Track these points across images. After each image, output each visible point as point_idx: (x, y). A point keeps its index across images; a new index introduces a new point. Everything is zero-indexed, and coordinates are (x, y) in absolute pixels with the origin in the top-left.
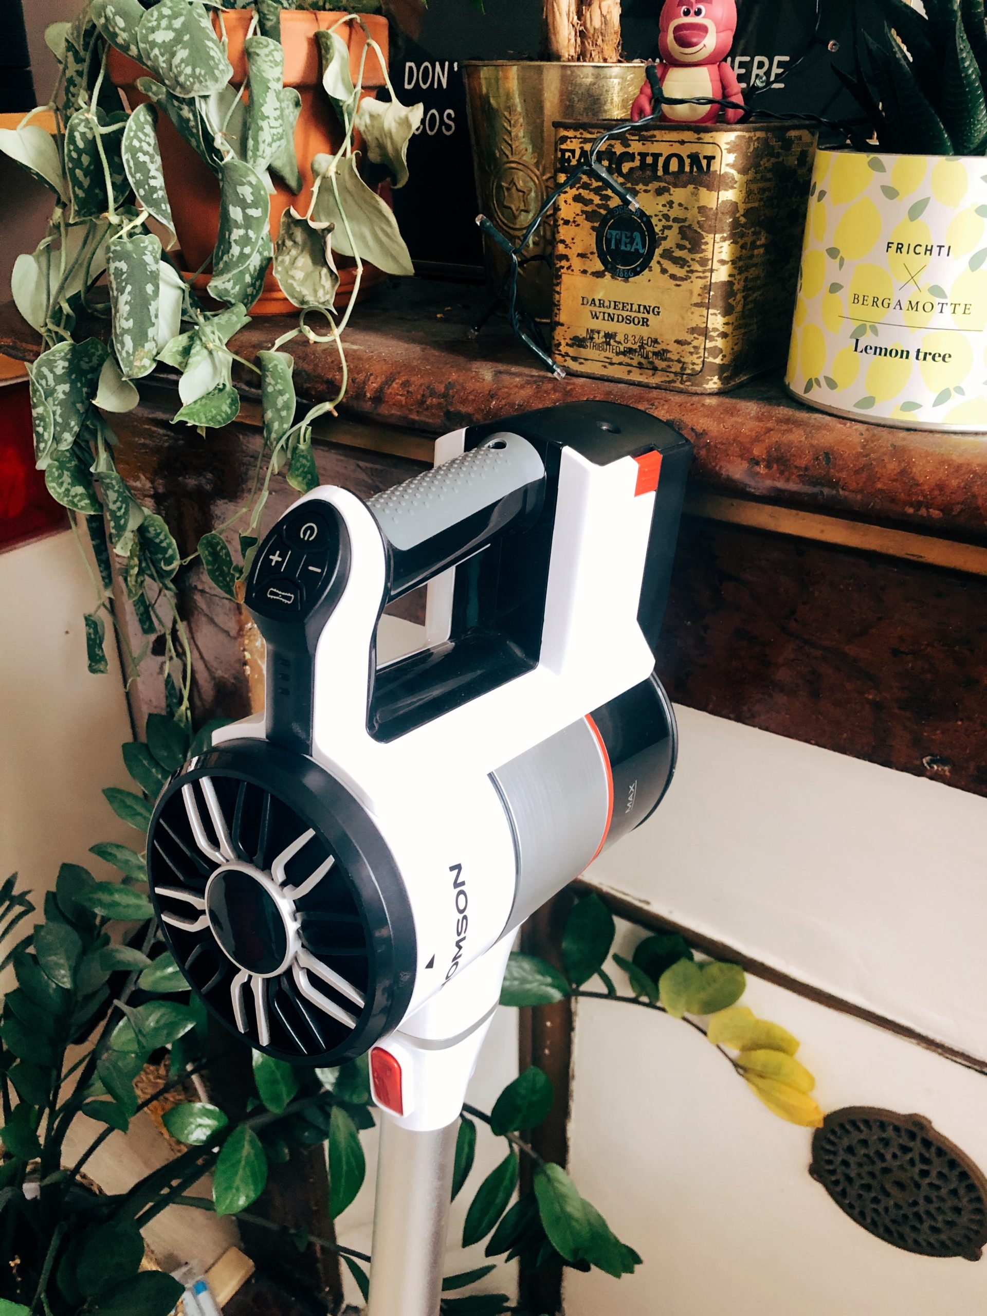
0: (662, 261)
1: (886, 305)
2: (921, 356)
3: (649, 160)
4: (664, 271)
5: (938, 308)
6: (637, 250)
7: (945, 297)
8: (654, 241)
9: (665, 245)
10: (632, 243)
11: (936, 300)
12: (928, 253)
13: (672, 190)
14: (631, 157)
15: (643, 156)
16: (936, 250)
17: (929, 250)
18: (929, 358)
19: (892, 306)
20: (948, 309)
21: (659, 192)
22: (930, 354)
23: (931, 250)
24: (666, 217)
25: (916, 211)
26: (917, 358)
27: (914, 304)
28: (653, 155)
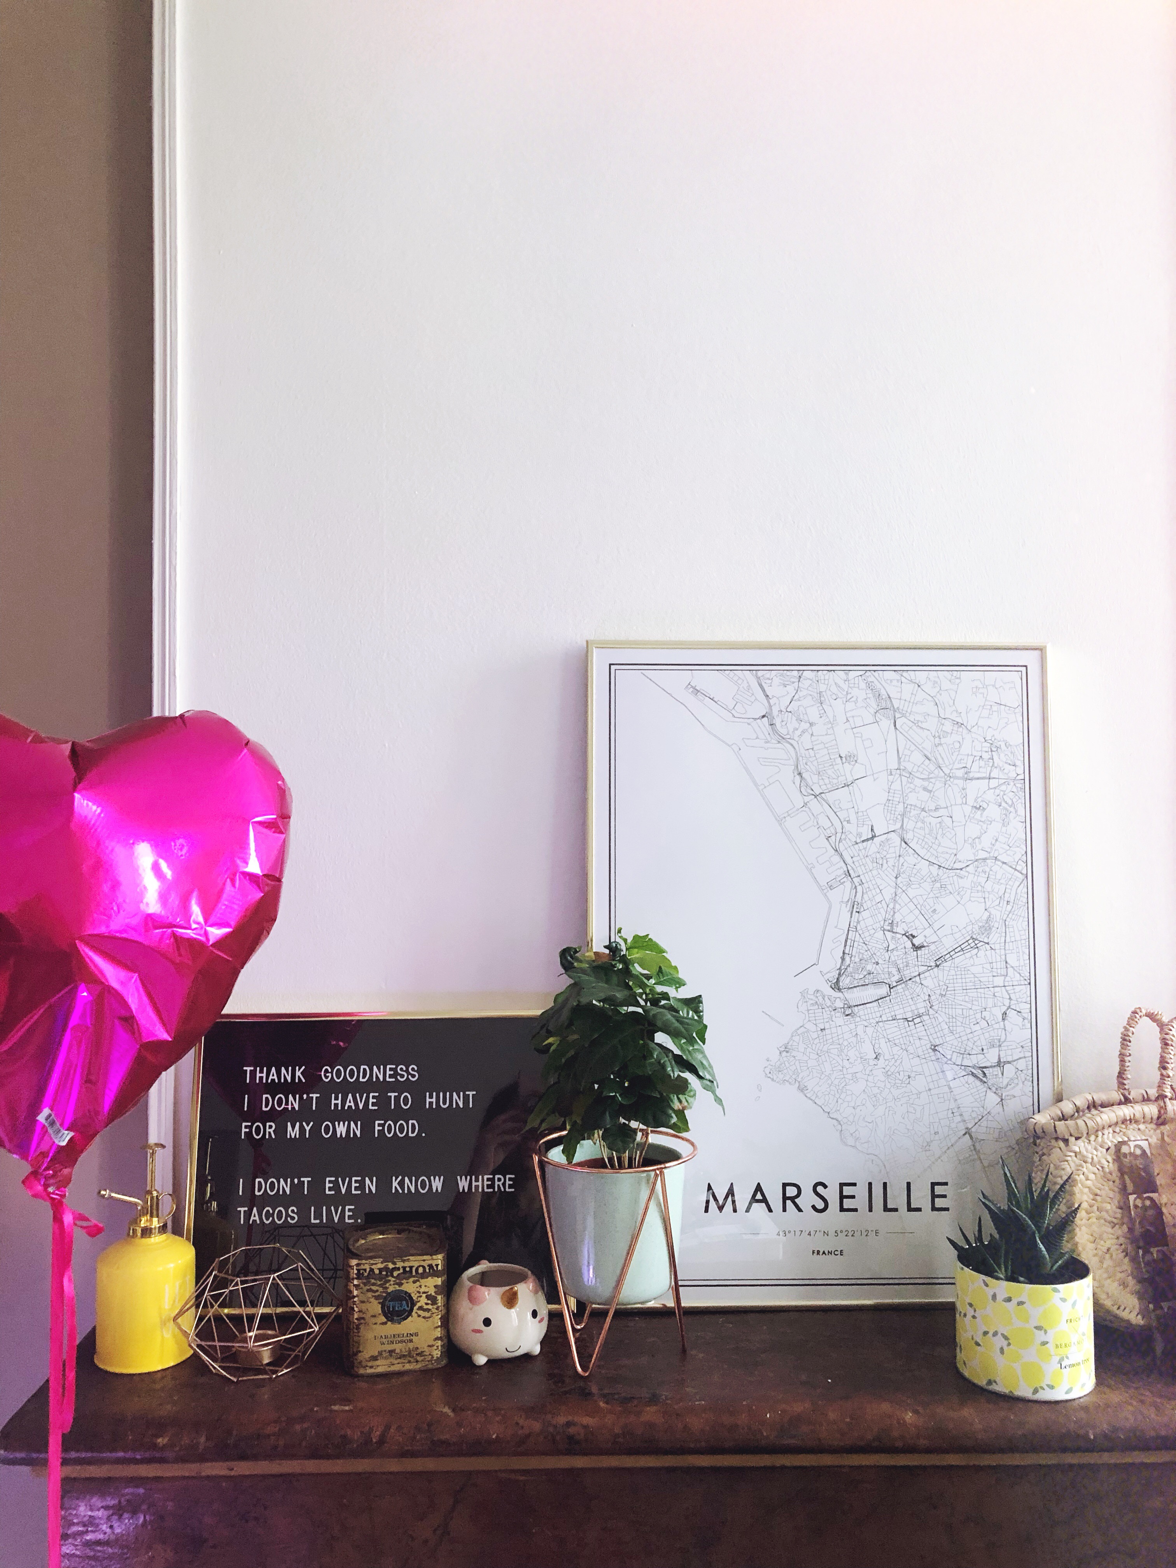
0: (418, 1312)
3: (408, 1269)
4: (419, 1316)
6: (404, 1309)
8: (413, 1304)
9: (419, 1304)
10: (401, 1306)
13: (421, 1280)
14: (398, 1269)
15: (404, 1268)
21: (414, 1282)
24: (419, 1292)
28: (409, 1267)
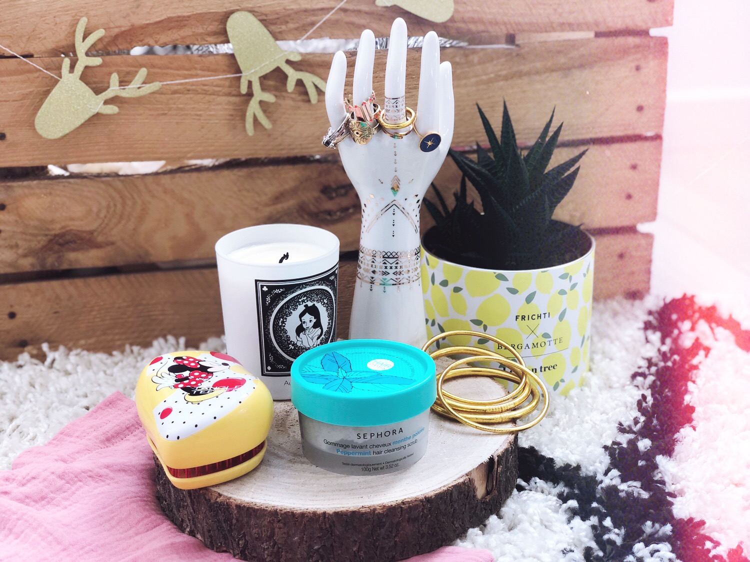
1: (520, 347)
2: (543, 369)
5: (547, 344)
7: (550, 337)
11: (546, 340)
12: (539, 318)
16: (543, 316)
17: (539, 317)
18: (547, 369)
19: (523, 348)
20: (552, 343)
22: (547, 367)
23: (540, 317)
25: (529, 299)
26: (541, 371)
27: (535, 345)
